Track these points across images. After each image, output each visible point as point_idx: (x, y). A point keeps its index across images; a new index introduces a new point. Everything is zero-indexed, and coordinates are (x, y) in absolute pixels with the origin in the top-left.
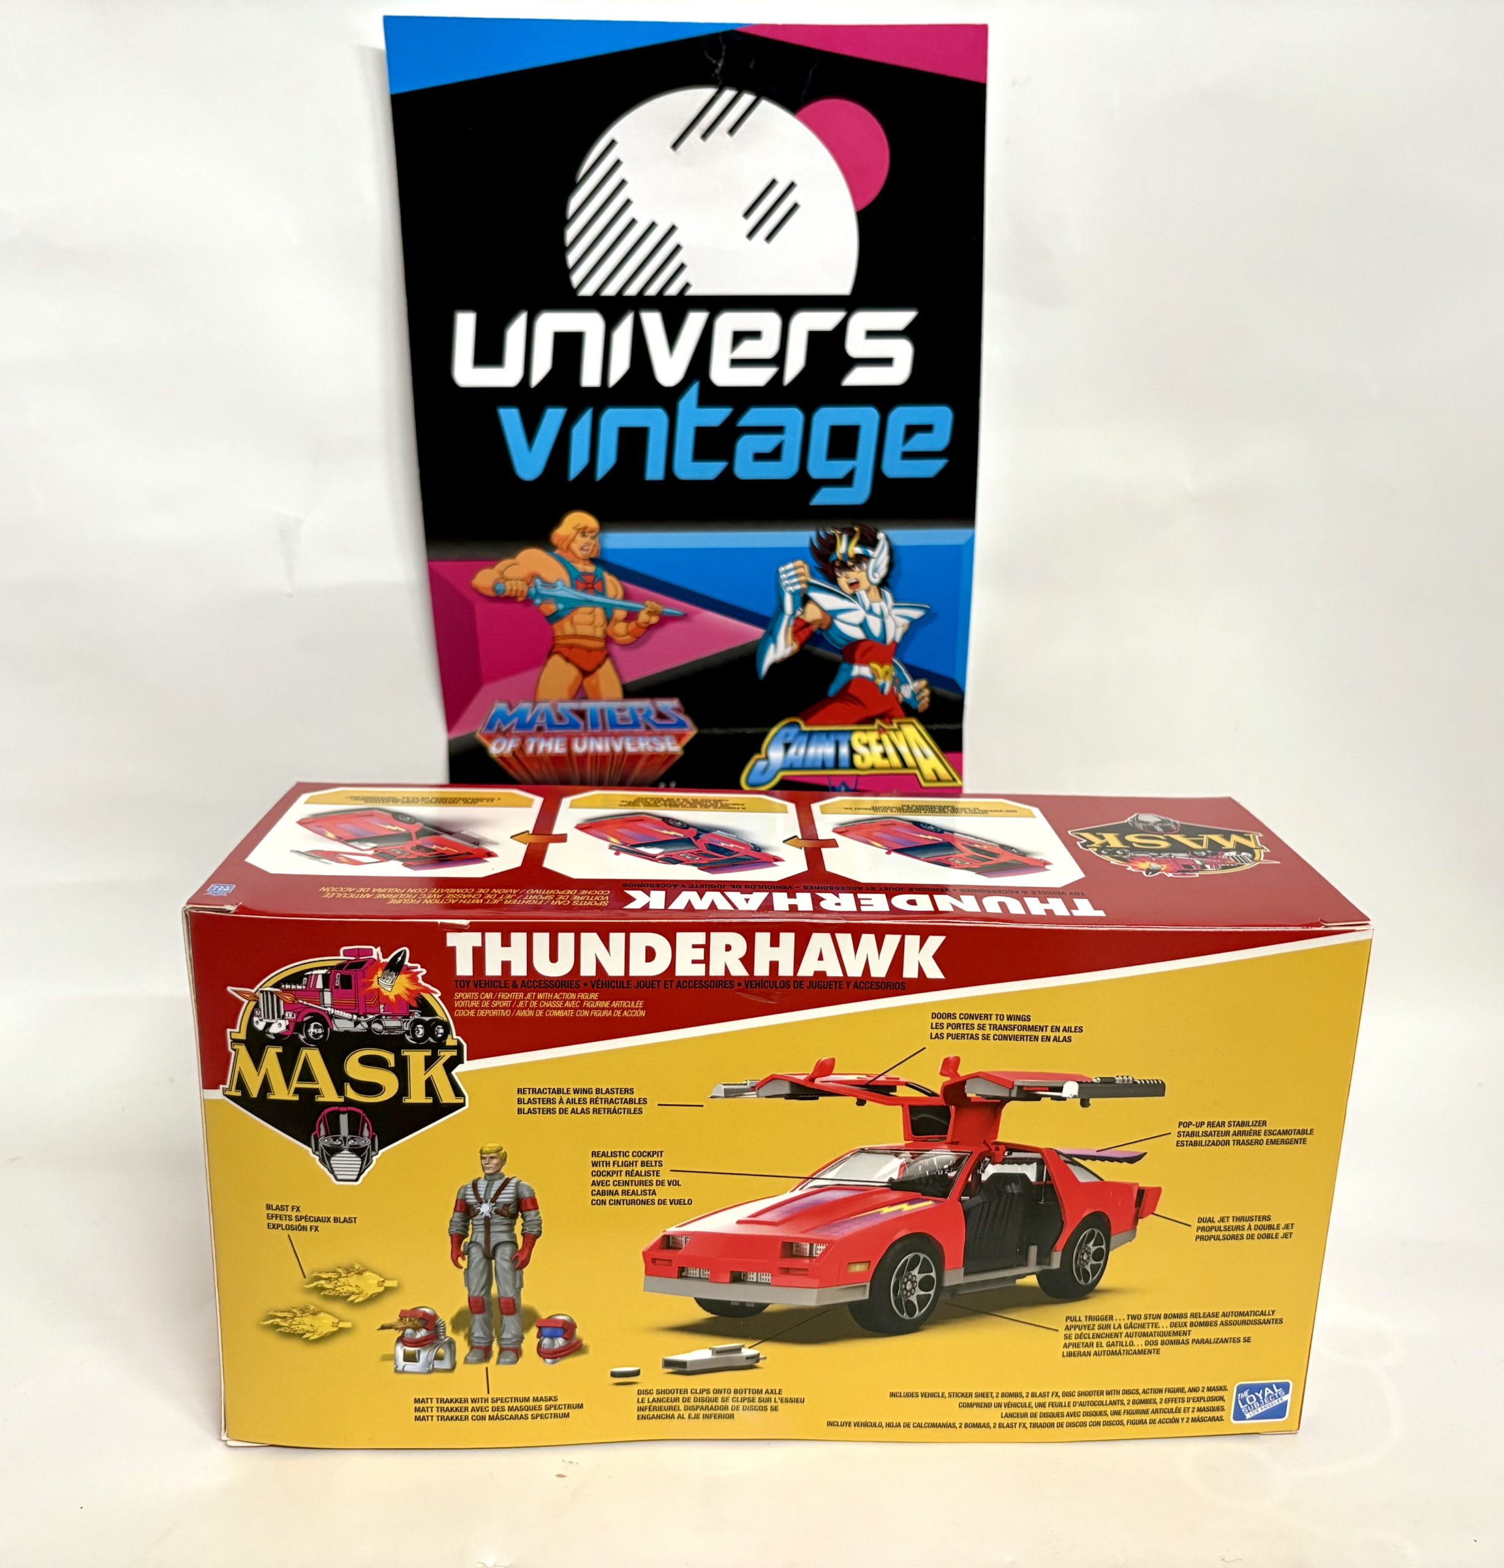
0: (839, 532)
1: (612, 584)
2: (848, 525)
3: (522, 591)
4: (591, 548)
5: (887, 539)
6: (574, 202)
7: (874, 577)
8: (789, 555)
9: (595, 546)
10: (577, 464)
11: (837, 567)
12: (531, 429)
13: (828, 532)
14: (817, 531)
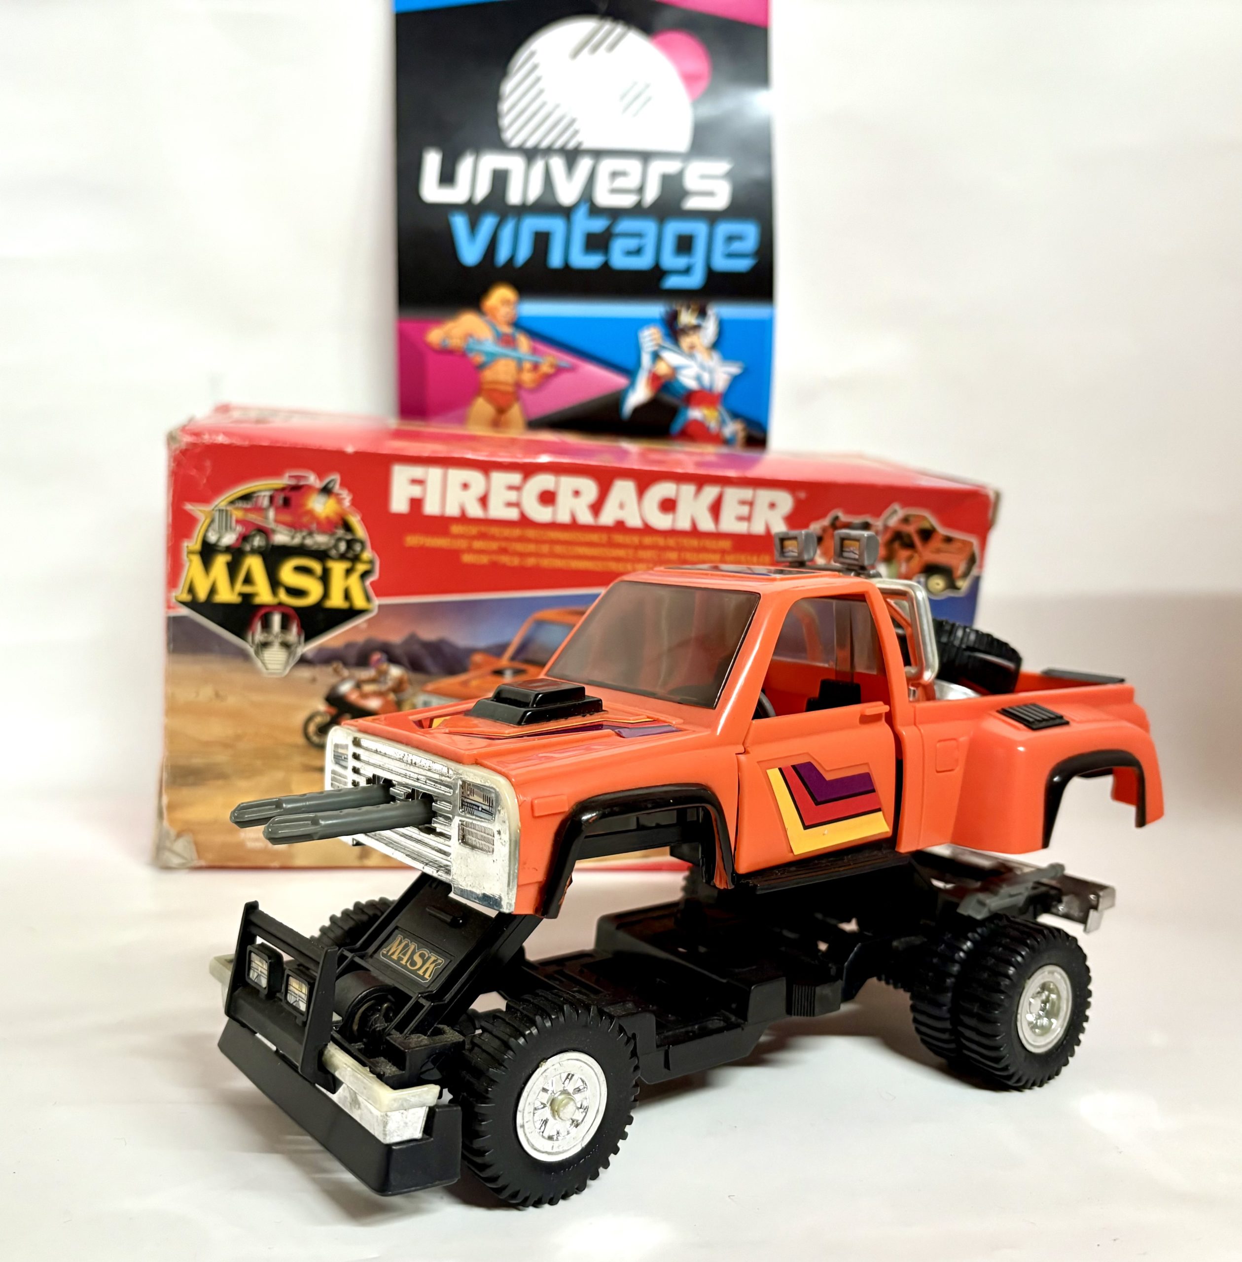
0: (681, 307)
2: (688, 302)
3: (460, 346)
4: (511, 314)
5: (716, 314)
6: (507, 89)
7: (706, 341)
9: (514, 313)
11: (680, 333)
13: (673, 307)
14: (665, 306)
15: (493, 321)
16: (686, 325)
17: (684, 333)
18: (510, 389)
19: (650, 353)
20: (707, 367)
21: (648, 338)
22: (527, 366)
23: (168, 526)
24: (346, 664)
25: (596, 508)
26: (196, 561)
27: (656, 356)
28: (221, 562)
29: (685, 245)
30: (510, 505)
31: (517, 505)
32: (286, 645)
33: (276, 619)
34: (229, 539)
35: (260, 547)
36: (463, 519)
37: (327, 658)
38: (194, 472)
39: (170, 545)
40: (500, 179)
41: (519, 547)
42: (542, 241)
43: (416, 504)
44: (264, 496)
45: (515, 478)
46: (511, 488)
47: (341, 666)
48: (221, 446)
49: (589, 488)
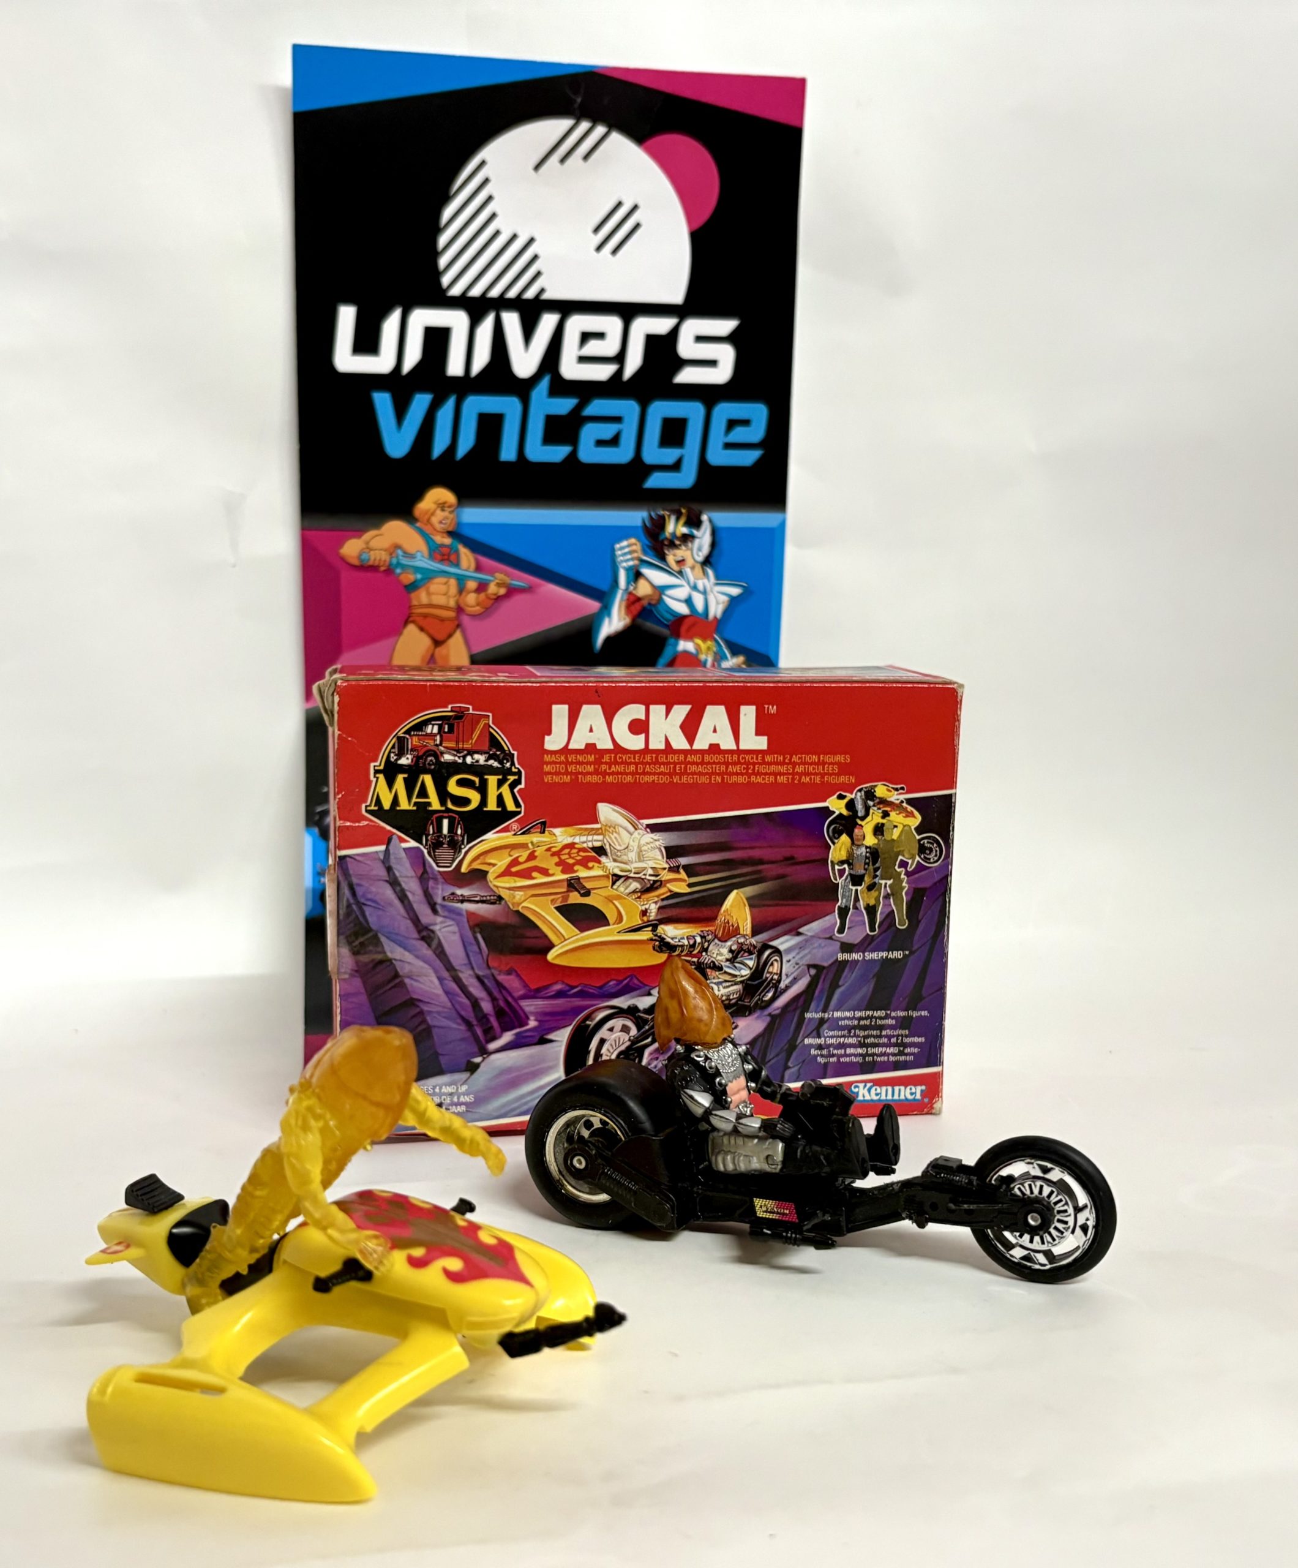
0: (668, 513)
1: (467, 557)
2: (676, 506)
3: (385, 561)
4: (448, 521)
5: (710, 521)
6: (447, 213)
7: (698, 555)
8: (624, 533)
9: (452, 520)
10: (440, 444)
11: (666, 545)
12: (400, 411)
13: (659, 513)
14: (649, 511)
15: (427, 529)
16: (674, 534)
17: (672, 545)
19: (628, 570)
20: (700, 586)
21: (627, 550)
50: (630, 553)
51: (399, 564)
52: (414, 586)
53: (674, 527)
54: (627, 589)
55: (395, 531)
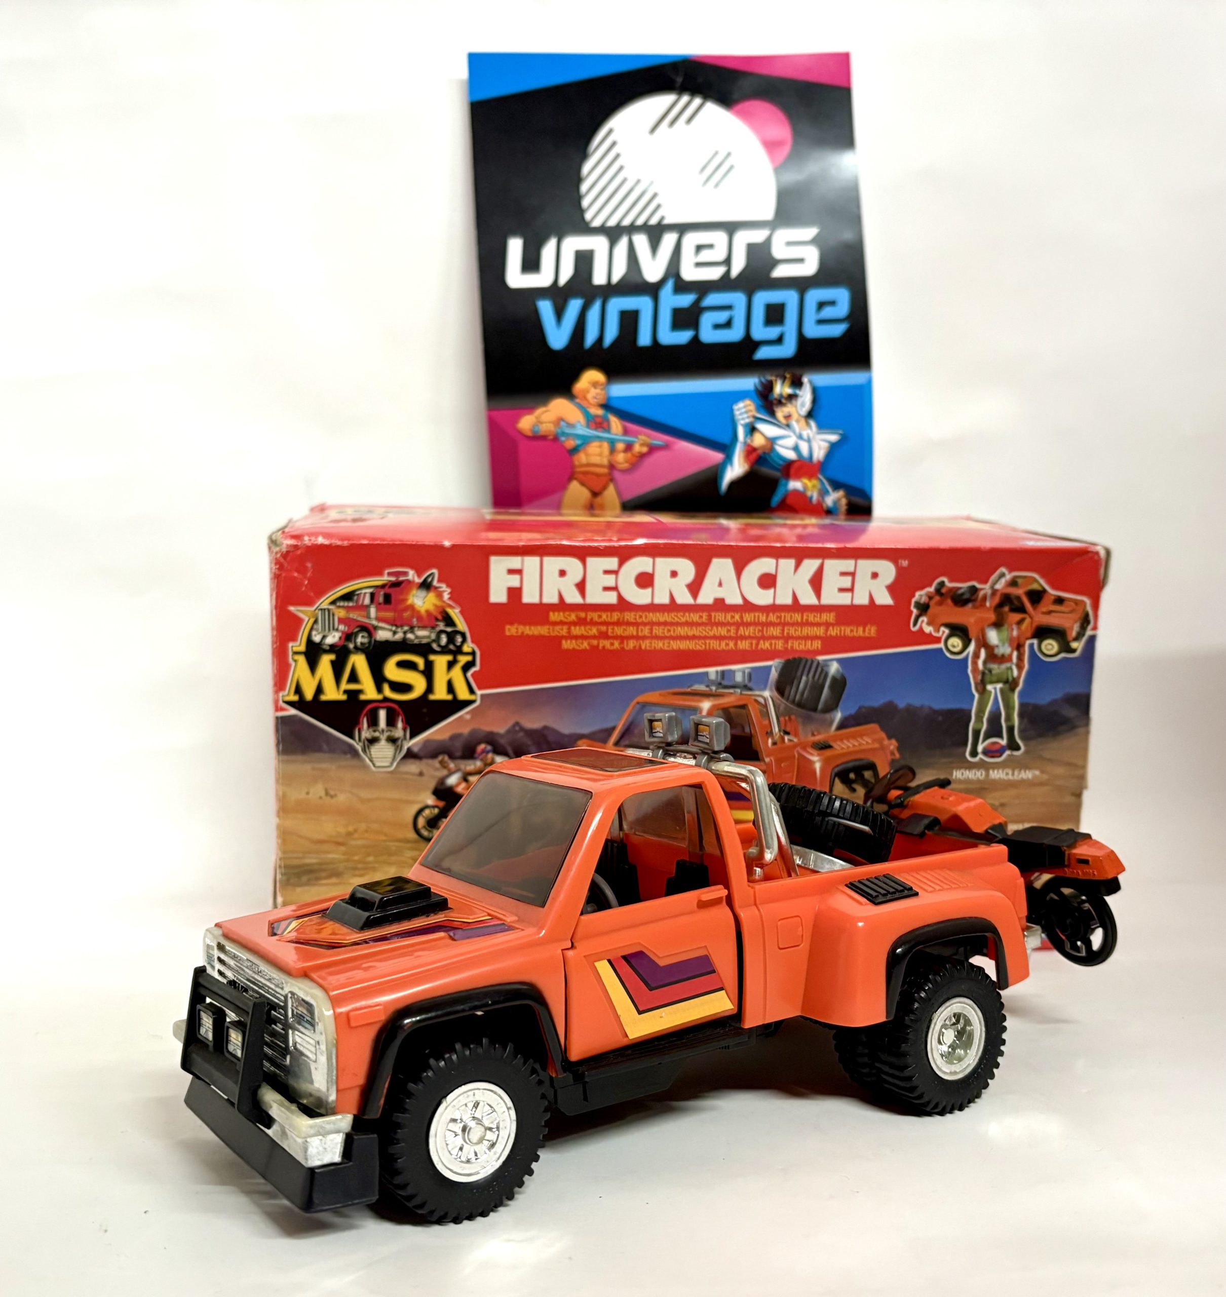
0: (775, 378)
1: (616, 424)
2: (781, 372)
3: (552, 431)
4: (600, 396)
5: (810, 382)
6: (587, 167)
7: (802, 411)
9: (603, 395)
10: (590, 338)
11: (775, 404)
12: (559, 313)
13: (767, 378)
14: (759, 377)
15: (584, 404)
16: (781, 395)
17: (780, 403)
18: (605, 471)
19: (745, 426)
20: (805, 436)
21: (743, 410)
22: (620, 446)
23: (273, 629)
24: (452, 757)
25: (695, 587)
26: (302, 659)
27: (752, 430)
28: (326, 660)
29: (775, 314)
30: (606, 589)
31: (615, 589)
32: (392, 740)
33: (382, 714)
34: (333, 638)
35: (362, 644)
36: (562, 605)
37: (434, 752)
38: (296, 574)
39: (275, 646)
40: (584, 260)
41: (619, 631)
42: (629, 320)
43: (515, 593)
44: (365, 593)
45: (612, 563)
46: (607, 572)
47: (446, 758)
48: (322, 546)
49: (686, 568)
50: (746, 412)
51: (564, 434)
52: (575, 450)
53: (781, 389)
54: (745, 443)
55: (559, 407)
